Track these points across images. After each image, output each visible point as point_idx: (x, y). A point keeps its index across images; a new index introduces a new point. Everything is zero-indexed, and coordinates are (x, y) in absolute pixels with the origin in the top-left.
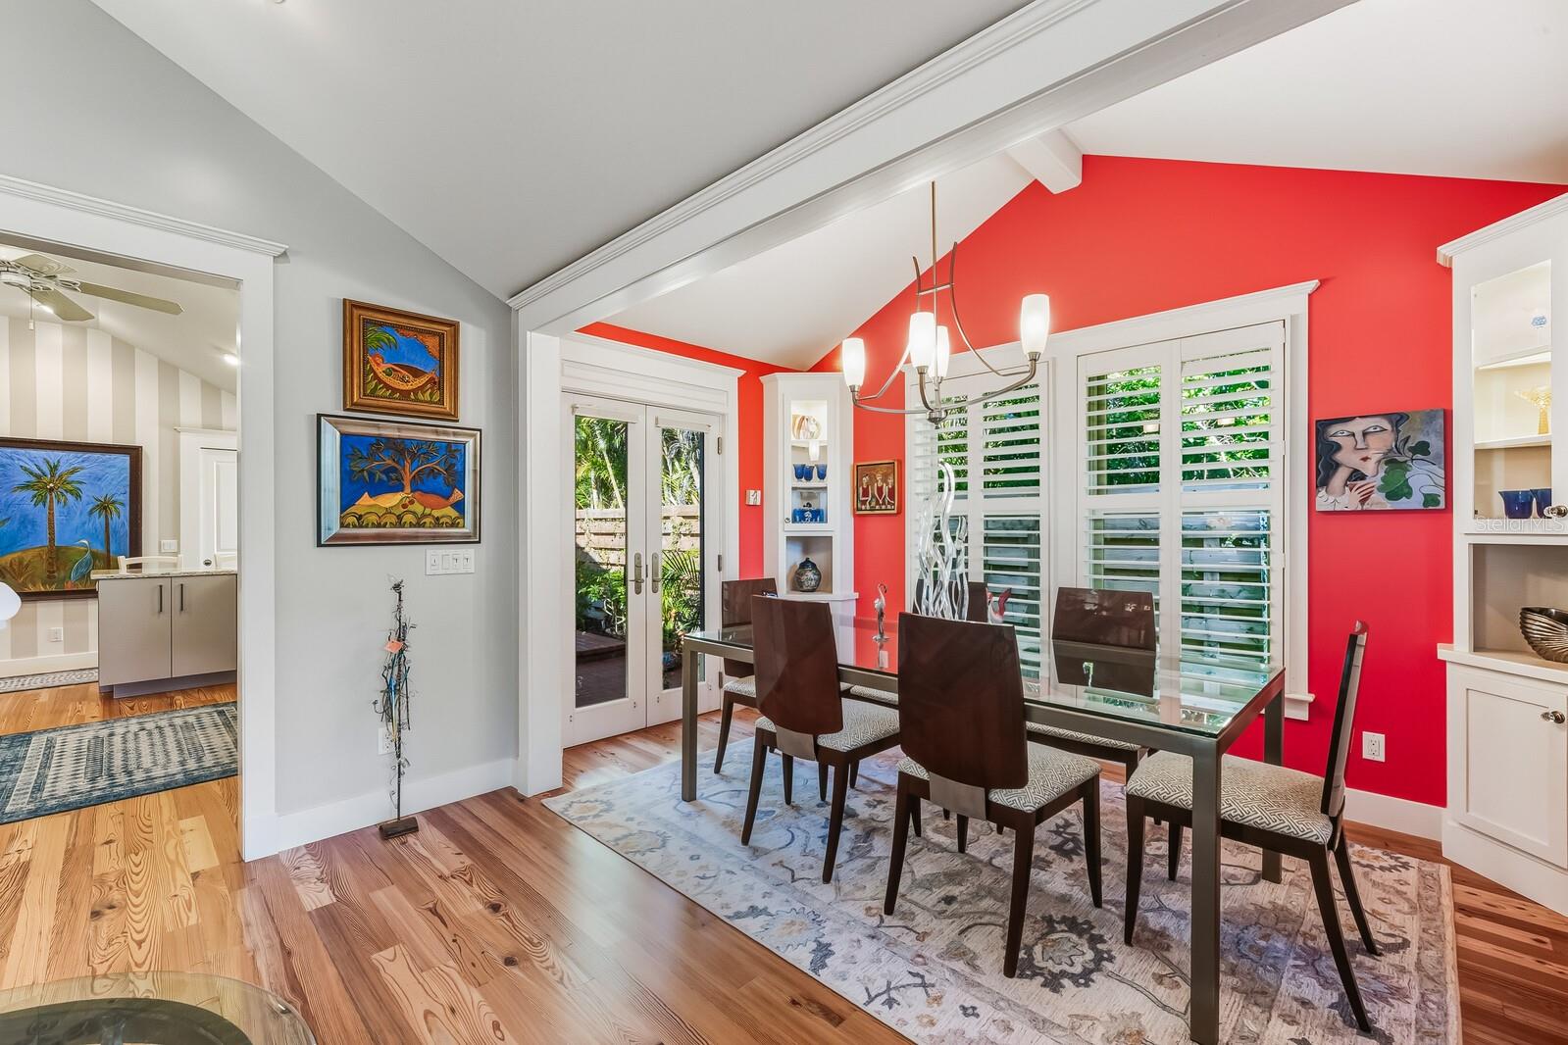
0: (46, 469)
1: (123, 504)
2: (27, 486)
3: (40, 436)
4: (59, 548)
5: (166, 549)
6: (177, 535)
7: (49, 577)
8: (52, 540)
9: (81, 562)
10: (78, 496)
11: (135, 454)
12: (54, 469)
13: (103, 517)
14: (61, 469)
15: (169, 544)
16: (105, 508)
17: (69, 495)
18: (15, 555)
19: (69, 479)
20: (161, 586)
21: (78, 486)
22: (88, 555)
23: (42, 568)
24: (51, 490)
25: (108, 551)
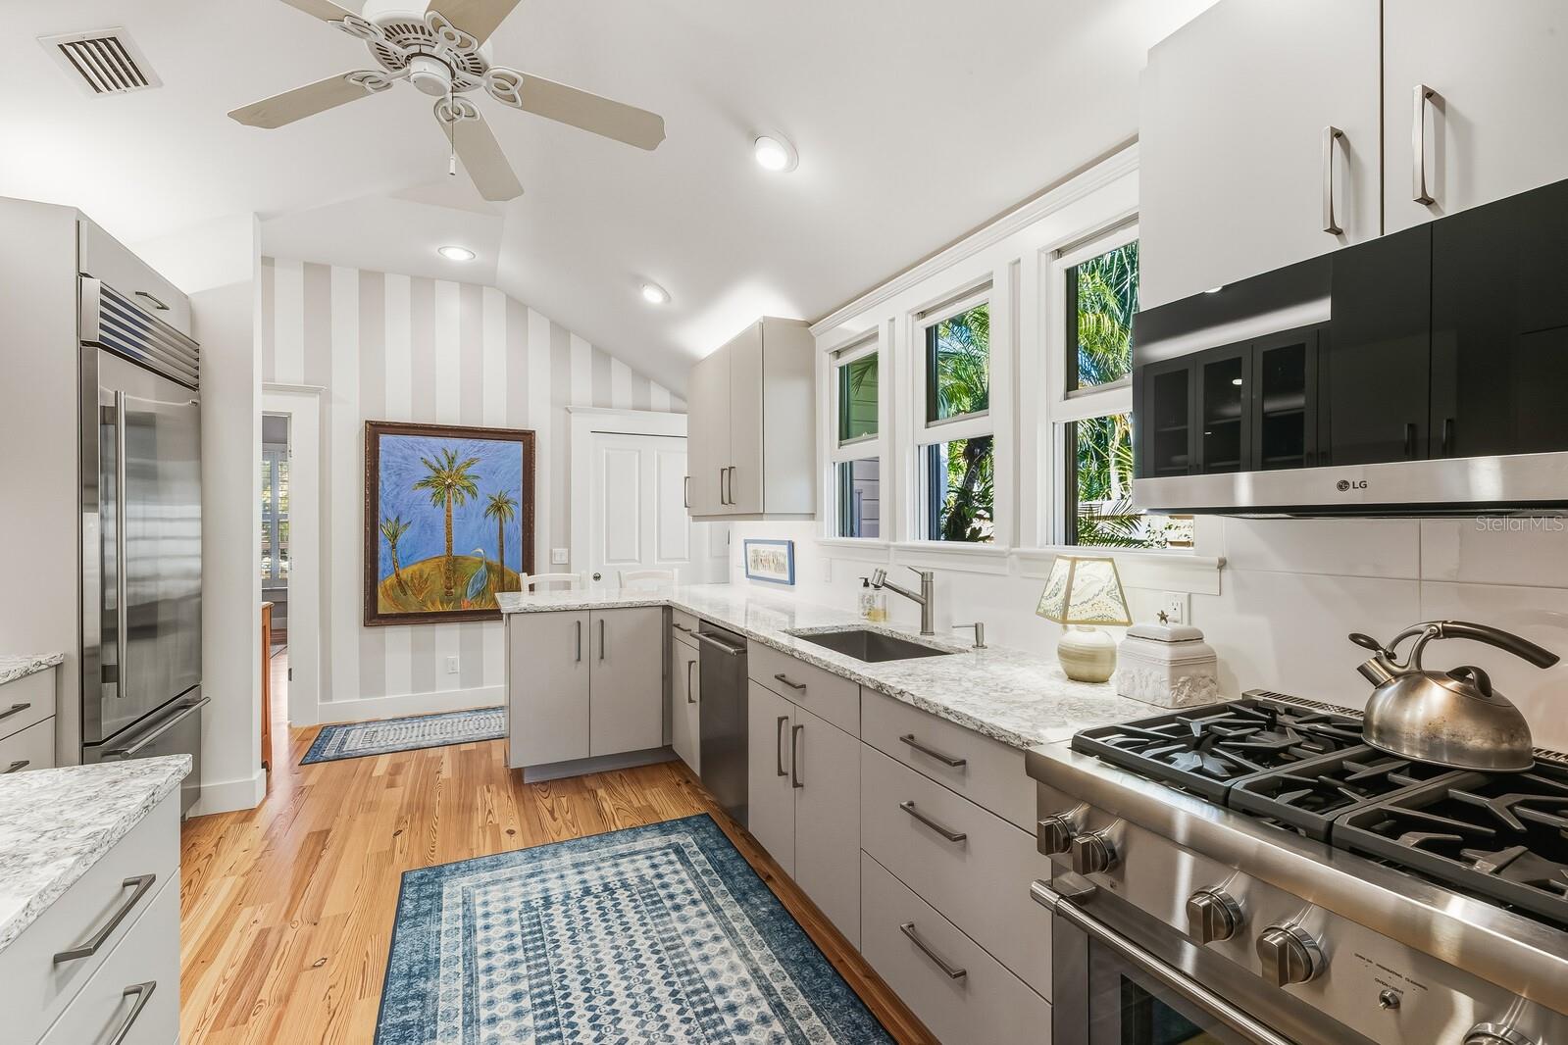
0: (445, 462)
1: (516, 504)
2: (426, 483)
3: (441, 420)
4: (456, 559)
5: (557, 559)
6: (567, 544)
7: (447, 594)
8: (449, 549)
9: (477, 576)
10: (474, 495)
11: (527, 438)
12: (451, 460)
13: (497, 522)
14: (459, 461)
15: (560, 554)
16: (499, 509)
17: (465, 492)
18: (415, 568)
19: (466, 473)
21: (475, 481)
22: (483, 568)
23: (438, 584)
24: (449, 486)
25: (502, 562)
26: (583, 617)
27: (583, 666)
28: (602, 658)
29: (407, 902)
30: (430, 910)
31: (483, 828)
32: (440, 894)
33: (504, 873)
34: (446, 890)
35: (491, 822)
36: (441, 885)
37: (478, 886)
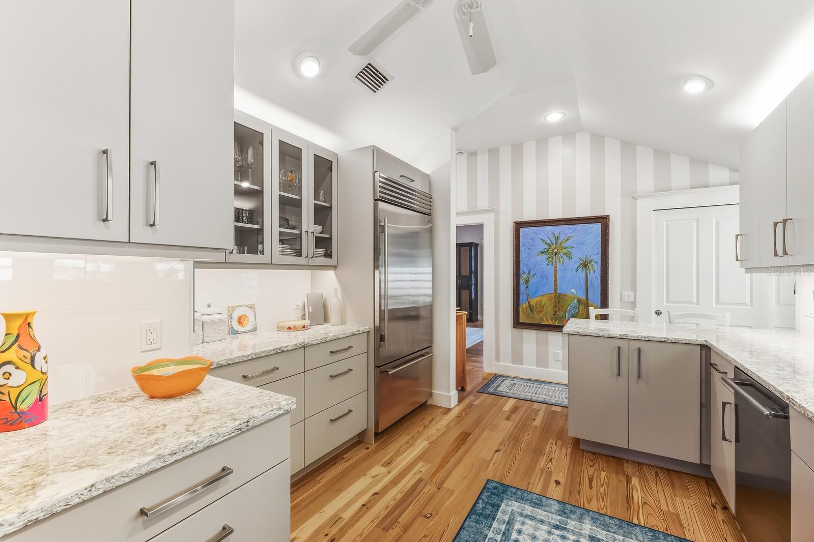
0: (553, 240)
1: (596, 263)
2: (543, 252)
3: (551, 217)
4: (559, 295)
5: (626, 299)
6: (634, 288)
7: (554, 315)
8: (556, 289)
9: (572, 306)
10: (570, 258)
11: (603, 221)
12: (557, 238)
13: (584, 272)
14: (561, 239)
15: (628, 295)
16: (585, 266)
17: (564, 256)
18: (538, 299)
19: (565, 246)
20: (619, 348)
21: (570, 250)
22: (575, 301)
23: (550, 308)
24: (556, 254)
25: (587, 298)
26: (624, 345)
27: (623, 381)
28: (639, 377)
29: (481, 501)
30: (489, 515)
31: (542, 470)
32: (499, 506)
33: (540, 513)
34: (503, 506)
35: (548, 468)
36: (502, 501)
37: (521, 514)
